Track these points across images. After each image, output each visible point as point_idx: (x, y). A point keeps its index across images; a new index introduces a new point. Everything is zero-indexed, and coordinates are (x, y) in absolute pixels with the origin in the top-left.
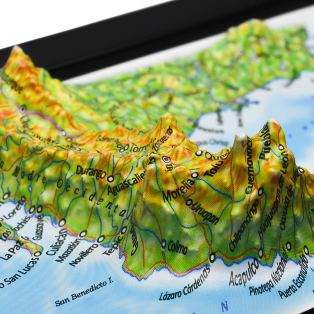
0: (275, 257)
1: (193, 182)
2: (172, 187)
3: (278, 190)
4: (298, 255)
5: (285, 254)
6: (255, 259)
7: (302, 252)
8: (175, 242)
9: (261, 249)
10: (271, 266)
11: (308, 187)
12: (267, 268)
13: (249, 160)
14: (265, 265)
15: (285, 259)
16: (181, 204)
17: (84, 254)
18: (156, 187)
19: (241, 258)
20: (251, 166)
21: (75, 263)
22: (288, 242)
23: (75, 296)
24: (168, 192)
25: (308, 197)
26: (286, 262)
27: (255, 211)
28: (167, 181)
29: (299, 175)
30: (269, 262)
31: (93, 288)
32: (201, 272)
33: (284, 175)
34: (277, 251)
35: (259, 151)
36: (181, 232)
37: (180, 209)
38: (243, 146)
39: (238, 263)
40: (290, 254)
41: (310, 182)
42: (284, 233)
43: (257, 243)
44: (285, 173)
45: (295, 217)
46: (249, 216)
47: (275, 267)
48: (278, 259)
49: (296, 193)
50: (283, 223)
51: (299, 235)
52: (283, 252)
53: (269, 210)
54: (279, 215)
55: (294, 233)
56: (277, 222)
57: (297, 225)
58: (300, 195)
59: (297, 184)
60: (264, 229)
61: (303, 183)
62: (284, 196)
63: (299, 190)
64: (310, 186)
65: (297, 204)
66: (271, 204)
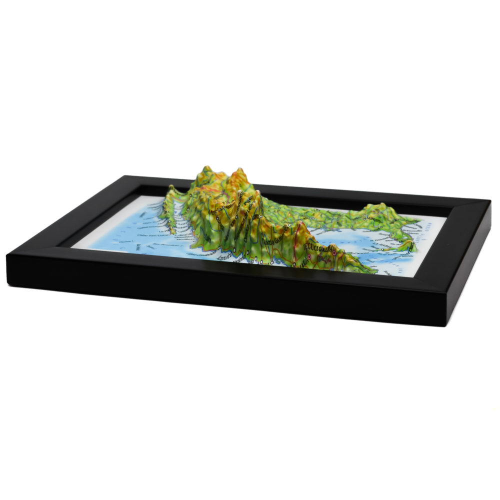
0: (240, 255)
1: (221, 210)
2: (213, 209)
3: (244, 219)
4: (250, 259)
5: (245, 255)
6: (232, 252)
7: (253, 258)
8: (208, 235)
9: (235, 248)
10: (236, 258)
11: (262, 226)
13: (239, 203)
15: (244, 258)
16: (214, 218)
20: (239, 206)
22: (248, 251)
24: (212, 211)
25: (260, 231)
27: (232, 226)
28: (212, 206)
29: (258, 218)
30: (236, 256)
33: (248, 213)
34: (242, 252)
35: (245, 201)
36: (210, 231)
37: (213, 220)
38: (239, 195)
39: (225, 252)
40: (247, 257)
41: (264, 224)
42: (246, 244)
43: (233, 243)
44: (249, 212)
45: (251, 239)
46: (230, 228)
49: (252, 224)
50: (246, 238)
51: (253, 249)
52: (244, 254)
53: (238, 229)
54: (243, 233)
55: (251, 247)
56: (242, 236)
57: (252, 242)
58: (256, 227)
59: (255, 222)
60: (237, 237)
61: (260, 222)
62: (247, 223)
63: (255, 225)
64: (264, 227)
65: (254, 231)
66: (239, 224)
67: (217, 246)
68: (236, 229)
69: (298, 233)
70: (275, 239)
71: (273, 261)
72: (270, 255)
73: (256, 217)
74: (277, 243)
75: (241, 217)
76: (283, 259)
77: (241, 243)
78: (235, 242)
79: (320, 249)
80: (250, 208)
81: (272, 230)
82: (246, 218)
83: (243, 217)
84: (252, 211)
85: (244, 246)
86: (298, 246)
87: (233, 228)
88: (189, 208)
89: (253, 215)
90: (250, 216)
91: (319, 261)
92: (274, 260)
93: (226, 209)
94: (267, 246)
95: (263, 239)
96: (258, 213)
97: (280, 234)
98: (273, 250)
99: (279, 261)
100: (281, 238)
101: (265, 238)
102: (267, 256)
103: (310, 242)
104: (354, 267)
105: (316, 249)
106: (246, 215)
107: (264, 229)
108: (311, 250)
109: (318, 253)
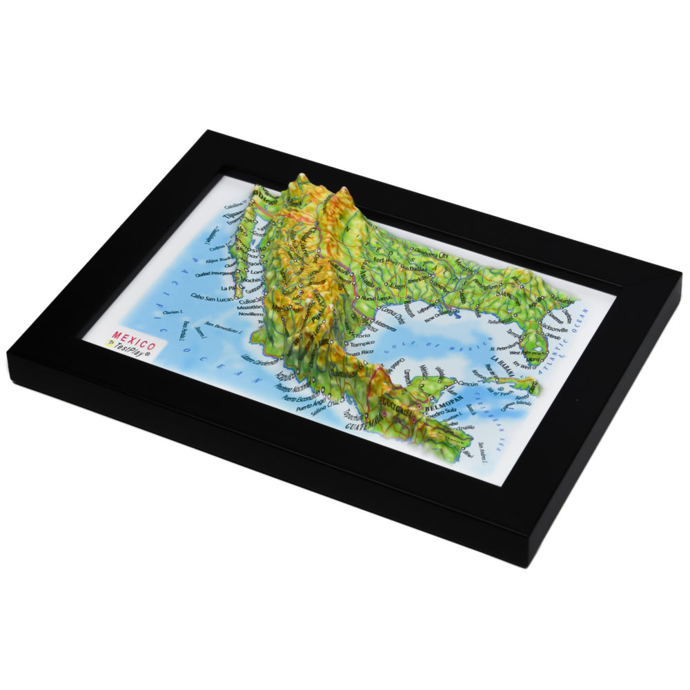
0: (304, 380)
1: (288, 310)
2: (279, 305)
4: (316, 389)
5: (310, 382)
6: (295, 373)
7: (319, 388)
8: (271, 335)
9: (298, 369)
10: (299, 382)
11: (332, 355)
12: (297, 382)
13: (307, 317)
14: (298, 380)
15: (308, 385)
16: (279, 317)
17: (252, 314)
18: (271, 299)
19: (289, 367)
20: (306, 320)
21: (242, 314)
22: (314, 377)
23: (218, 326)
24: (276, 306)
25: (329, 360)
26: (308, 386)
28: (278, 300)
29: (328, 344)
31: (230, 330)
32: (273, 360)
33: (314, 336)
34: (306, 377)
36: (274, 332)
37: (278, 320)
39: (288, 369)
40: (312, 385)
43: (297, 363)
44: (316, 335)
45: (318, 366)
47: (301, 384)
48: (305, 382)
49: (319, 351)
50: (311, 363)
51: (320, 378)
52: (309, 380)
53: (303, 350)
54: (308, 357)
55: (317, 375)
56: (306, 360)
57: (319, 370)
58: (324, 354)
59: (324, 348)
60: (301, 358)
61: (329, 350)
62: (312, 348)
63: (323, 351)
64: (335, 355)
65: (321, 358)
66: (303, 346)
67: (280, 354)
68: (300, 349)
69: (373, 382)
70: (348, 373)
71: (343, 397)
72: (341, 388)
73: (324, 342)
74: (350, 377)
75: (305, 339)
76: (356, 400)
77: (305, 366)
78: (299, 363)
79: (398, 409)
80: (317, 330)
81: (344, 361)
82: (312, 341)
83: (308, 340)
84: (320, 334)
85: (309, 371)
86: (372, 395)
87: (296, 348)
88: (269, 242)
89: (320, 339)
90: (316, 341)
91: (396, 423)
92: (345, 397)
93: (293, 312)
94: (338, 378)
95: (332, 370)
96: (327, 338)
97: (354, 368)
98: (345, 383)
99: (352, 399)
100: (354, 375)
101: (335, 370)
102: (337, 390)
103: (387, 397)
104: (436, 443)
105: (393, 406)
106: (312, 338)
107: (334, 359)
108: (386, 406)
109: (395, 413)
